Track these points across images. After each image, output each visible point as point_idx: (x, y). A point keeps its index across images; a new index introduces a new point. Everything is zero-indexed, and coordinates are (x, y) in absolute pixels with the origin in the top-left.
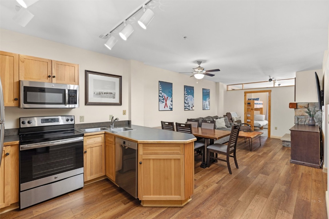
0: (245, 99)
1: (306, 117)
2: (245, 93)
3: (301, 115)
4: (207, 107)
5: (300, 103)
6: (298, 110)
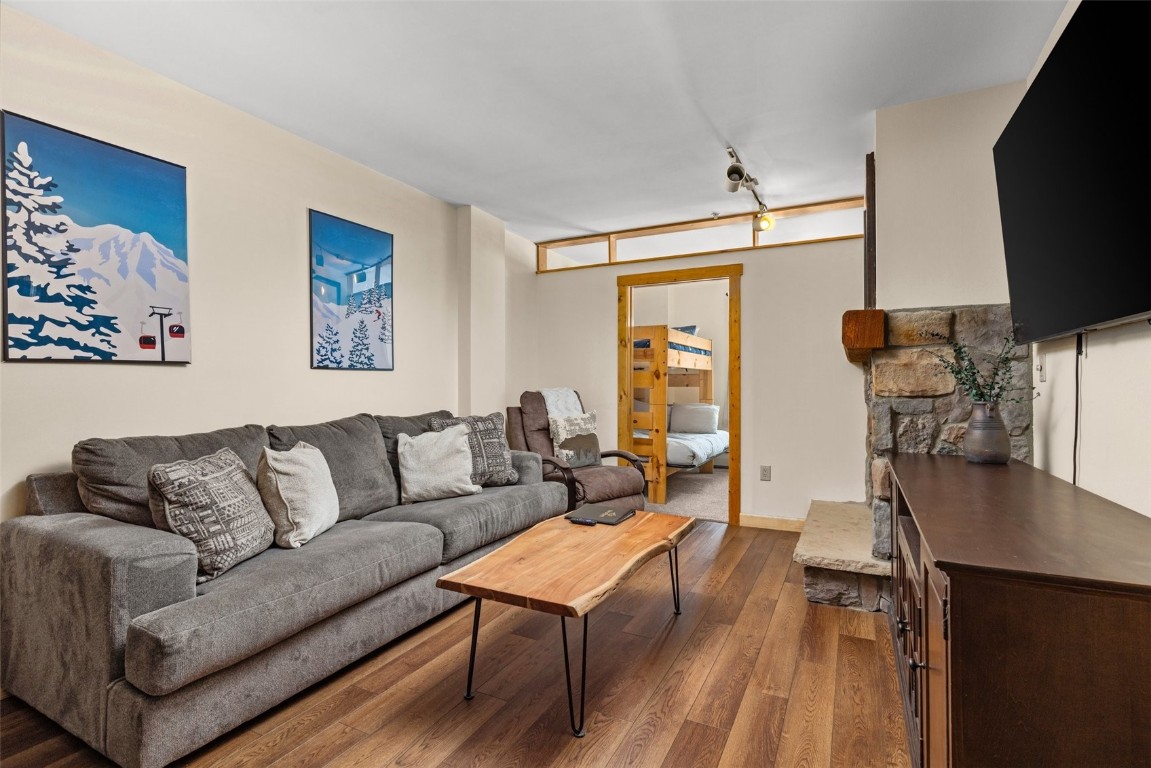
1: (939, 402)
2: (623, 283)
3: (912, 392)
4: (368, 354)
5: (904, 314)
6: (894, 356)
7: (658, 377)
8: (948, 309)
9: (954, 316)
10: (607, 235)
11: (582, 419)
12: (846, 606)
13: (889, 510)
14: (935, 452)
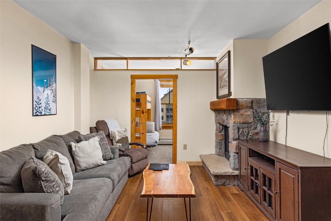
0: (133, 90)
1: (249, 125)
2: (134, 78)
3: (243, 122)
4: (49, 108)
5: (241, 100)
6: (238, 112)
7: (143, 113)
8: (251, 99)
9: (252, 101)
10: (126, 59)
11: (123, 131)
12: (226, 185)
13: (237, 156)
14: (248, 139)
